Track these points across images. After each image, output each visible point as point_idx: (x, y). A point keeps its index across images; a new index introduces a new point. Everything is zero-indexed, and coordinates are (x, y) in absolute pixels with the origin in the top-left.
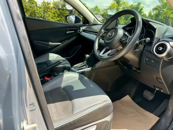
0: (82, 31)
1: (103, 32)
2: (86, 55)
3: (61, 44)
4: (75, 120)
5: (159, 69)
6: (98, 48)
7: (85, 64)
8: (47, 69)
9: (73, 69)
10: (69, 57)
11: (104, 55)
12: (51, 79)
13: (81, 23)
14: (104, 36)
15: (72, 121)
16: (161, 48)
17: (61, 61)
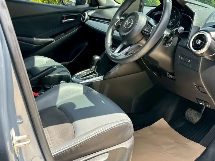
0: (89, 17)
1: (119, 19)
2: (95, 56)
3: (53, 41)
4: (78, 145)
5: (198, 71)
6: (111, 44)
7: (94, 71)
8: (32, 80)
9: (74, 79)
10: (68, 62)
11: (120, 54)
12: (40, 94)
13: (86, 5)
14: (120, 25)
15: (73, 147)
16: (200, 40)
17: (55, 67)
